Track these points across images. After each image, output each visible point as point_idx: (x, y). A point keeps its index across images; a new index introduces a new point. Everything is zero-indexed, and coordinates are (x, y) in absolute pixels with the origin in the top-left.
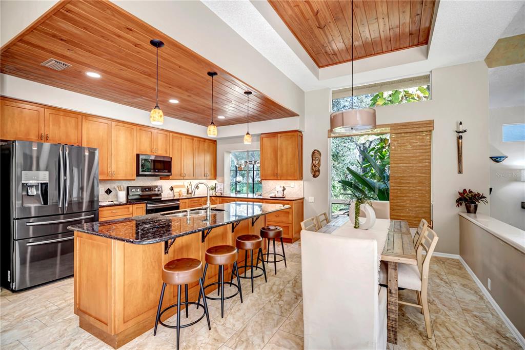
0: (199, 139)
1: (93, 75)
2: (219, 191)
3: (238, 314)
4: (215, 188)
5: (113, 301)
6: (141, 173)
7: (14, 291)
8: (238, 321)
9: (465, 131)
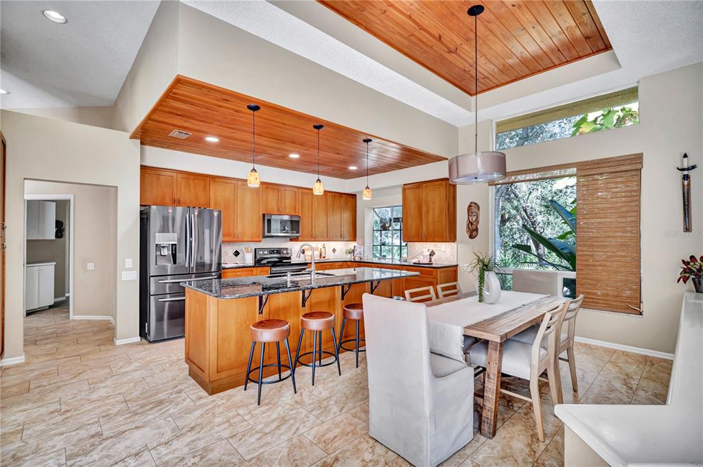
0: (334, 194)
1: (212, 139)
2: (358, 255)
3: (331, 384)
4: (354, 251)
5: (207, 351)
6: (267, 234)
7: (150, 342)
8: (327, 390)
9: (694, 167)
